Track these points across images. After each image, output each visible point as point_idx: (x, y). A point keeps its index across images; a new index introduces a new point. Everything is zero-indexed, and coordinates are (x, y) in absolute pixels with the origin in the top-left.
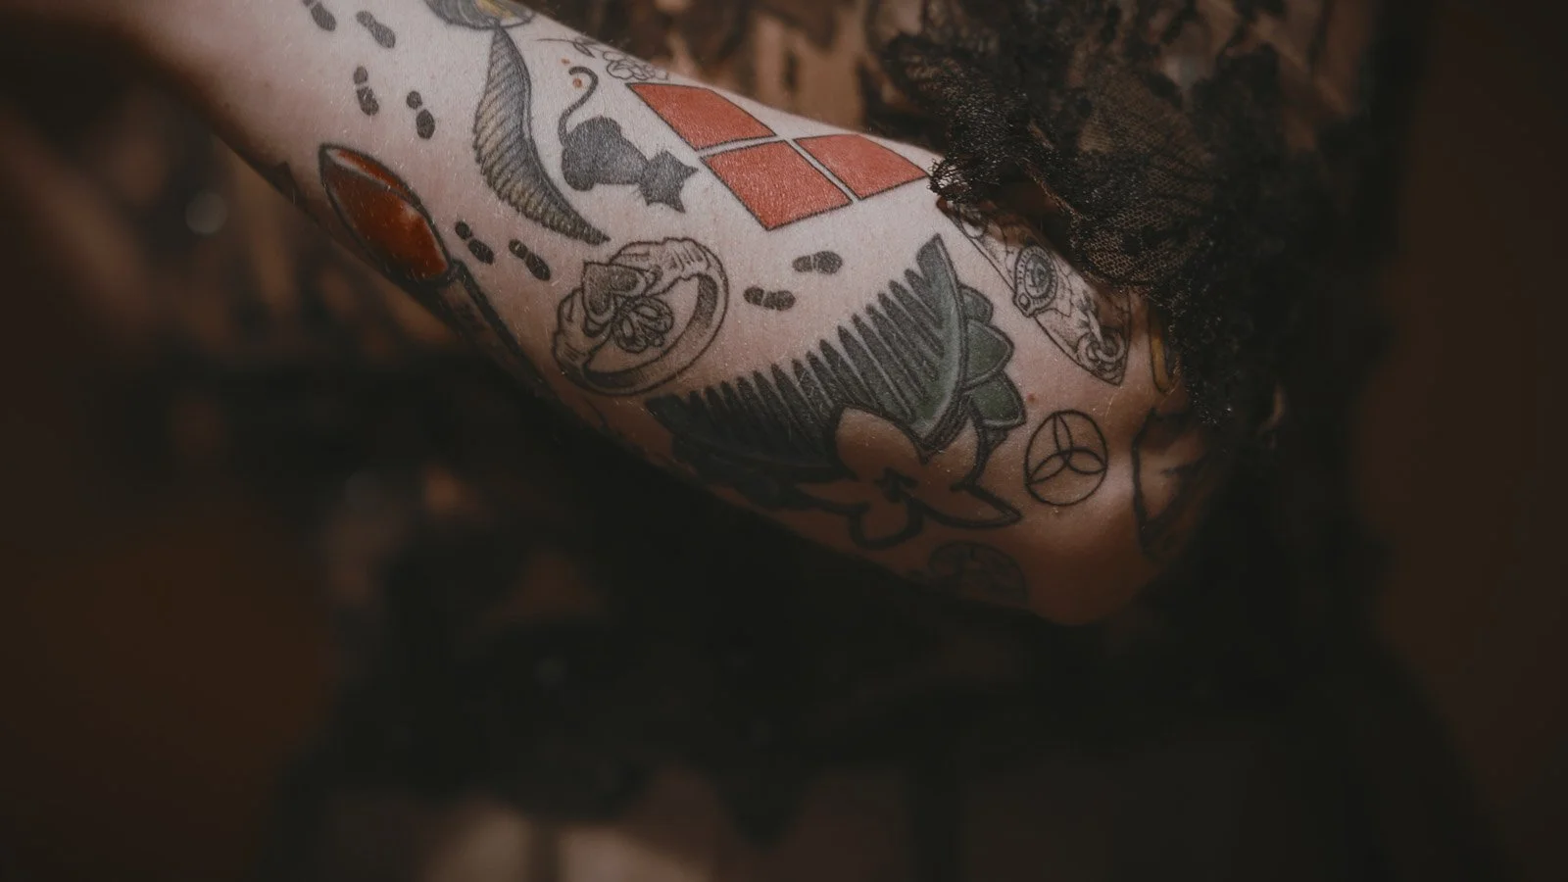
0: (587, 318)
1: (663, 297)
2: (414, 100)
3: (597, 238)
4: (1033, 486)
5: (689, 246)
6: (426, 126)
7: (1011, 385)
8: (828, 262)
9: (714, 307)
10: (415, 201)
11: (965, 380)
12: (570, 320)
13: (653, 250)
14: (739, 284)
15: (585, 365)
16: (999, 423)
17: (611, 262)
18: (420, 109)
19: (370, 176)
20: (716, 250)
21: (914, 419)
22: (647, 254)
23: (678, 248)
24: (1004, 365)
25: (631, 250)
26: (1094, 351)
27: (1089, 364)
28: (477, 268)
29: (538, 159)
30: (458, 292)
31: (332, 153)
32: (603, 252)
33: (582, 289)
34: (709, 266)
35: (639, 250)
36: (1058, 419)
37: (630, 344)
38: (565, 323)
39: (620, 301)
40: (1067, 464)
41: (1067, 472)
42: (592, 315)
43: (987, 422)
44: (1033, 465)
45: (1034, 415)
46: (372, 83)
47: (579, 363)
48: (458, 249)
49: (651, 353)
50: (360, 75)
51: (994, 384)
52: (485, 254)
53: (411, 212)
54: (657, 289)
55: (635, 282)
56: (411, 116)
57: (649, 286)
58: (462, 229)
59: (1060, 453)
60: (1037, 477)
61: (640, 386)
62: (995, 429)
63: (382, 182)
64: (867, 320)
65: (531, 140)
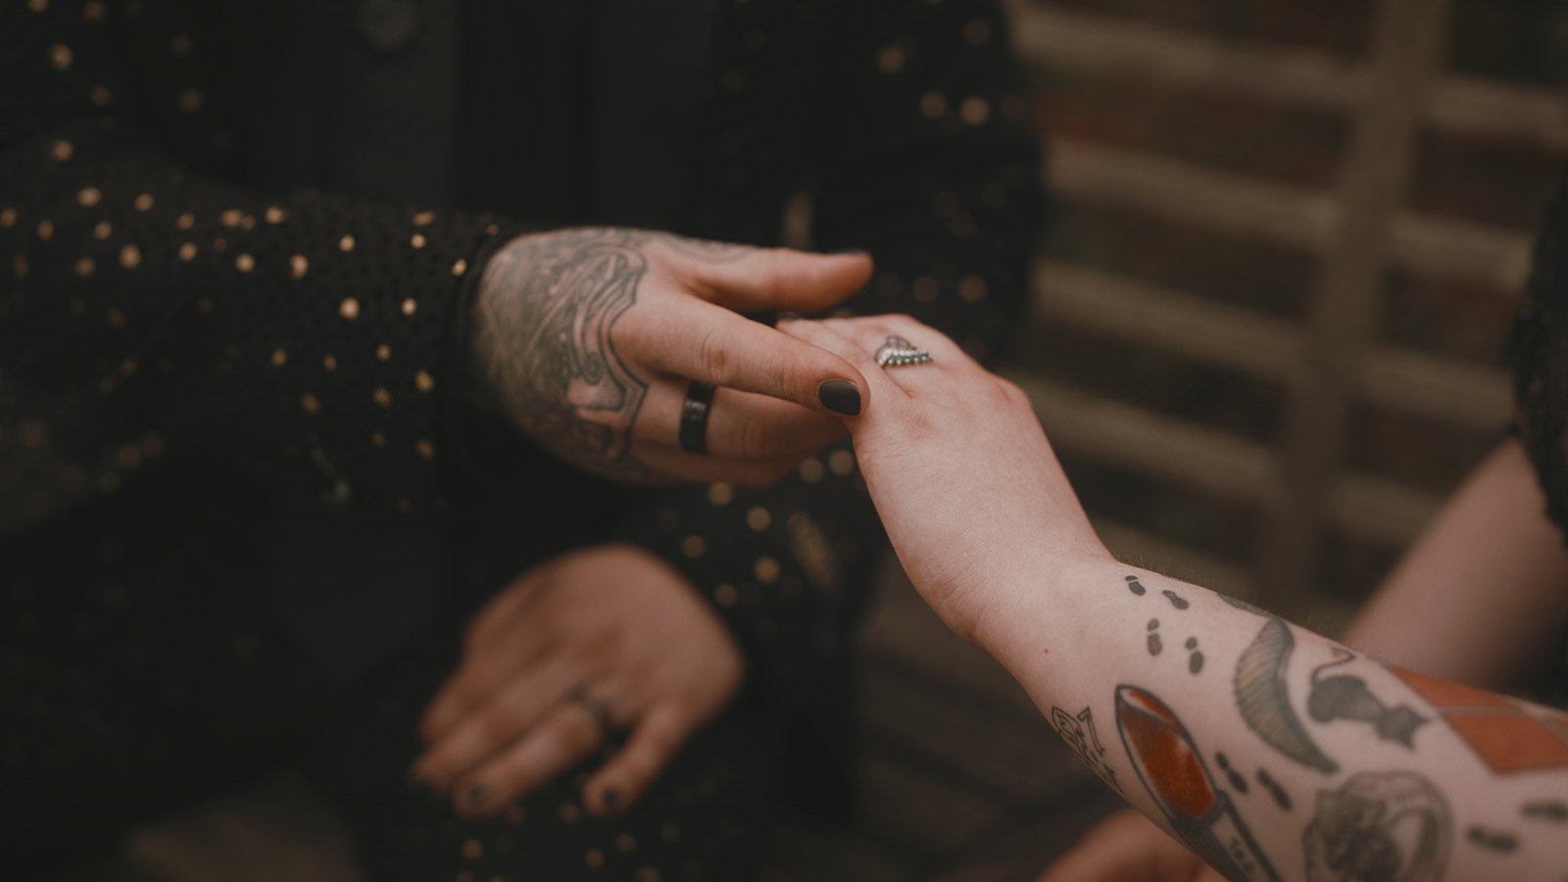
0: (1327, 850)
1: (1391, 831)
2: (1191, 643)
3: (1327, 766)
6: (1197, 664)
8: (1558, 812)
9: (1436, 843)
10: (1186, 735)
12: (1315, 851)
13: (1379, 783)
14: (1462, 822)
17: (1340, 793)
18: (1194, 650)
19: (1151, 712)
22: (1373, 786)
25: (1360, 782)
28: (1237, 799)
29: (1286, 696)
31: (1126, 695)
32: (1335, 782)
33: (1317, 821)
34: (1430, 800)
35: (1369, 781)
38: (1312, 855)
39: (1352, 833)
42: (1333, 849)
46: (1161, 631)
48: (1221, 780)
50: (1153, 625)
52: (1238, 782)
53: (1182, 745)
54: (1384, 821)
55: (1363, 815)
56: (1185, 656)
57: (1376, 818)
58: (1222, 760)
63: (1160, 717)
65: (1283, 682)
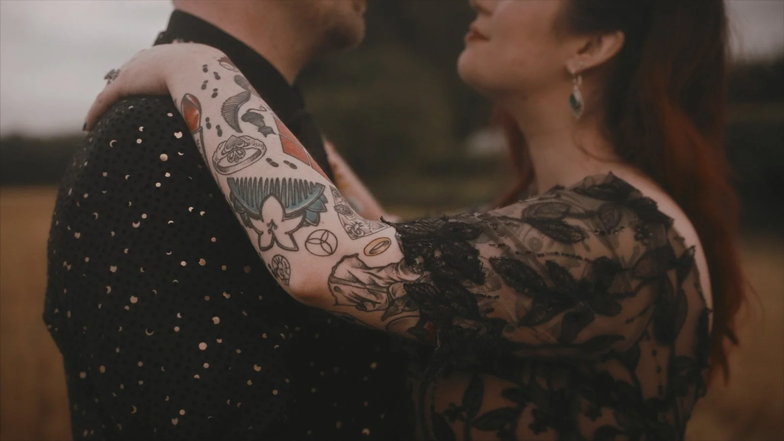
0: (224, 149)
1: (246, 150)
2: (216, 90)
3: (239, 131)
4: (307, 244)
5: (261, 143)
6: (215, 95)
7: (319, 218)
8: (293, 166)
9: (257, 157)
10: (200, 111)
11: (308, 207)
12: (220, 149)
13: (252, 140)
14: (267, 155)
15: (218, 163)
16: (309, 222)
17: (239, 137)
18: (215, 92)
19: (193, 102)
20: (267, 147)
21: (287, 207)
22: (249, 140)
23: (258, 142)
24: (321, 212)
25: (246, 137)
26: (351, 229)
27: (347, 230)
28: (205, 129)
29: (237, 112)
30: (197, 136)
31: (188, 96)
32: (239, 135)
33: (227, 141)
34: (263, 149)
35: (248, 138)
36: (326, 233)
37: (230, 160)
38: (218, 149)
39: (235, 147)
40: (321, 243)
41: (319, 246)
42: (226, 149)
43: (306, 219)
44: (311, 237)
45: (320, 226)
46: (208, 84)
47: (217, 162)
48: (203, 124)
49: (234, 163)
50: (206, 82)
51: (315, 214)
52: (209, 126)
53: (197, 112)
54: (246, 148)
55: (242, 144)
56: (212, 92)
57: (244, 146)
58: (207, 119)
59: (321, 240)
60: (310, 241)
61: (228, 173)
62: (307, 222)
63: (195, 104)
64: (293, 181)
65: (239, 108)
